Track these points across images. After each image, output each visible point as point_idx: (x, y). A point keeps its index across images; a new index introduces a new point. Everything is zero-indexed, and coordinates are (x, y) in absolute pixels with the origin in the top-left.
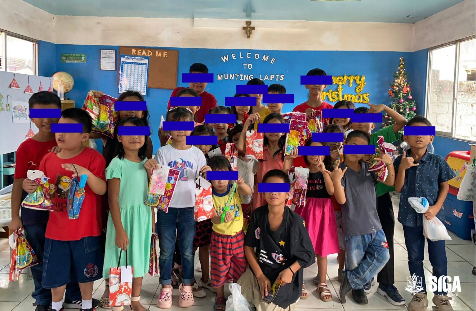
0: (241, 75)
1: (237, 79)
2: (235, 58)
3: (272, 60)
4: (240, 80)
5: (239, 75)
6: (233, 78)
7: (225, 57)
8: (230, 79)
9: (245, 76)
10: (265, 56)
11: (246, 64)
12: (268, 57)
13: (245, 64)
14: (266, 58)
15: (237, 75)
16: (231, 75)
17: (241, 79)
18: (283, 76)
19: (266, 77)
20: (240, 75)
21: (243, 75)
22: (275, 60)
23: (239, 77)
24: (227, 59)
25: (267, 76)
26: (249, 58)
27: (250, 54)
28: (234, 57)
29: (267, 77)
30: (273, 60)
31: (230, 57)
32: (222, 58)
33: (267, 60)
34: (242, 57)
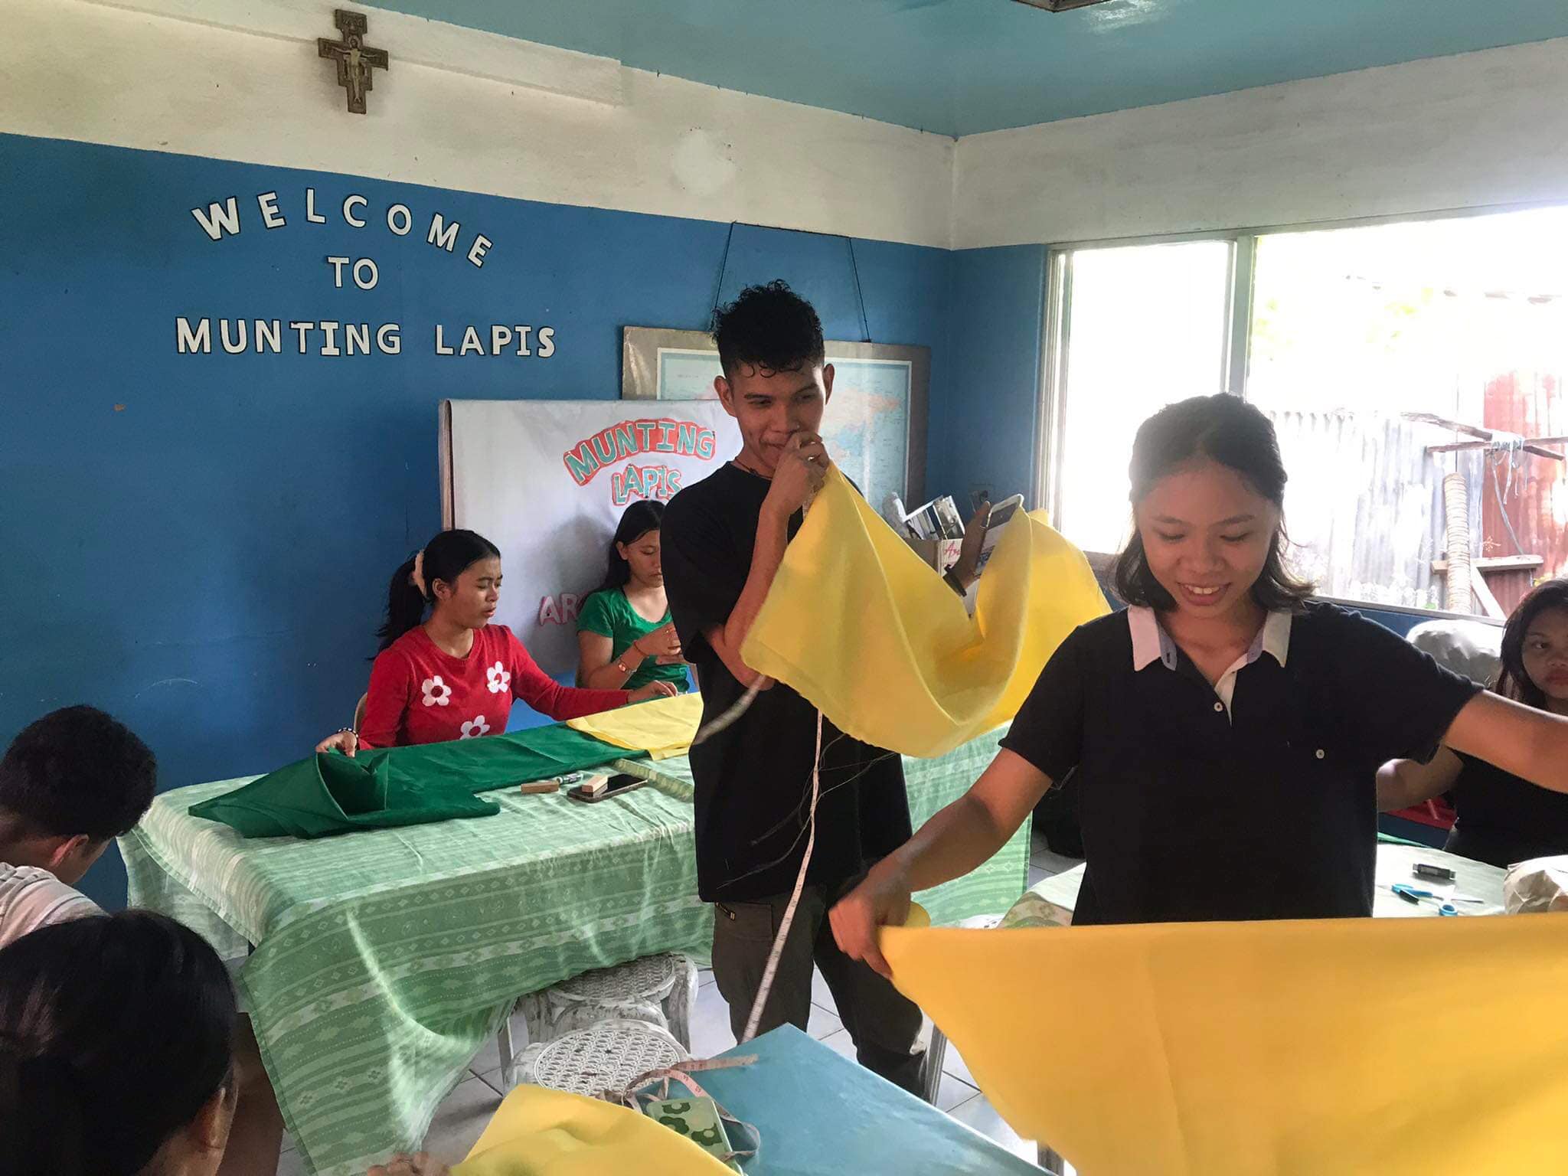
0: (324, 325)
1: (303, 350)
2: (281, 222)
3: (477, 249)
4: (325, 351)
5: (310, 326)
6: (276, 345)
7: (215, 209)
8: (260, 349)
9: (351, 330)
10: (438, 219)
11: (346, 261)
12: (455, 227)
13: (339, 262)
14: (443, 233)
15: (302, 327)
16: (261, 326)
17: (330, 350)
18: (551, 332)
19: (471, 341)
20: (317, 326)
21: (335, 325)
22: (489, 244)
23: (317, 338)
24: (233, 226)
25: (471, 331)
26: (361, 224)
27: (364, 202)
28: (274, 217)
29: (475, 338)
30: (482, 245)
31: (249, 215)
32: (198, 214)
33: (450, 247)
34: (322, 219)
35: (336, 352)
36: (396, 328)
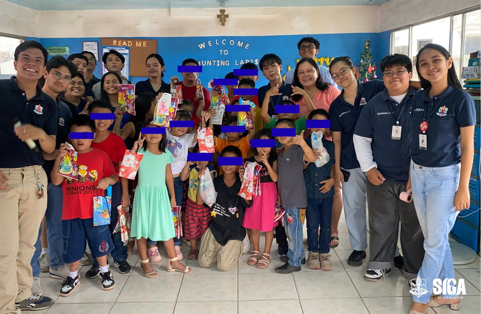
0: (217, 61)
1: (214, 65)
2: (212, 45)
3: (247, 46)
4: (217, 65)
5: (215, 61)
6: (210, 64)
7: (201, 44)
8: (208, 65)
9: (221, 61)
10: (239, 41)
11: (222, 50)
12: (242, 43)
13: (221, 51)
14: (240, 44)
15: (214, 61)
16: (208, 61)
18: (258, 60)
19: (242, 62)
20: (216, 61)
21: (219, 61)
22: (249, 45)
23: (216, 63)
24: (204, 47)
25: (242, 61)
26: (225, 44)
27: (226, 40)
28: (211, 44)
29: (243, 62)
30: (248, 45)
31: (207, 45)
32: (199, 45)
33: (241, 46)
34: (218, 44)
35: (219, 65)
36: (229, 61)
